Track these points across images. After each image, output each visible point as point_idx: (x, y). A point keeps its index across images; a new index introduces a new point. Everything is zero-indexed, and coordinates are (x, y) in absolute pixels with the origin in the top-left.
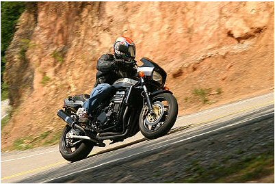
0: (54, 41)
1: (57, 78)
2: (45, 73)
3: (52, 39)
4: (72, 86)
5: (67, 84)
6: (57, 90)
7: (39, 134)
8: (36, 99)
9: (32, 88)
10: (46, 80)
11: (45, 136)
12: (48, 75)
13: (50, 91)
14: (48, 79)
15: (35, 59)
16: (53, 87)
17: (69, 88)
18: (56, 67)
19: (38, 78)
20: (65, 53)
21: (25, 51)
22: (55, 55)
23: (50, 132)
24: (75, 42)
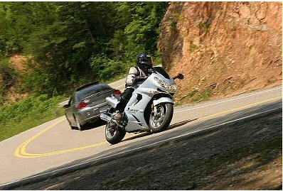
0: (200, 14)
1: (202, 46)
2: (191, 42)
3: (199, 13)
4: (215, 52)
5: (211, 50)
6: (202, 55)
7: (187, 93)
8: (184, 63)
9: (181, 55)
10: (193, 48)
11: (191, 95)
12: (194, 43)
13: (196, 56)
14: (195, 47)
15: (183, 30)
16: (199, 53)
17: (213, 54)
18: (201, 36)
19: (186, 46)
20: (210, 24)
21: (176, 23)
22: (200, 26)
23: (196, 91)
24: (218, 15)
